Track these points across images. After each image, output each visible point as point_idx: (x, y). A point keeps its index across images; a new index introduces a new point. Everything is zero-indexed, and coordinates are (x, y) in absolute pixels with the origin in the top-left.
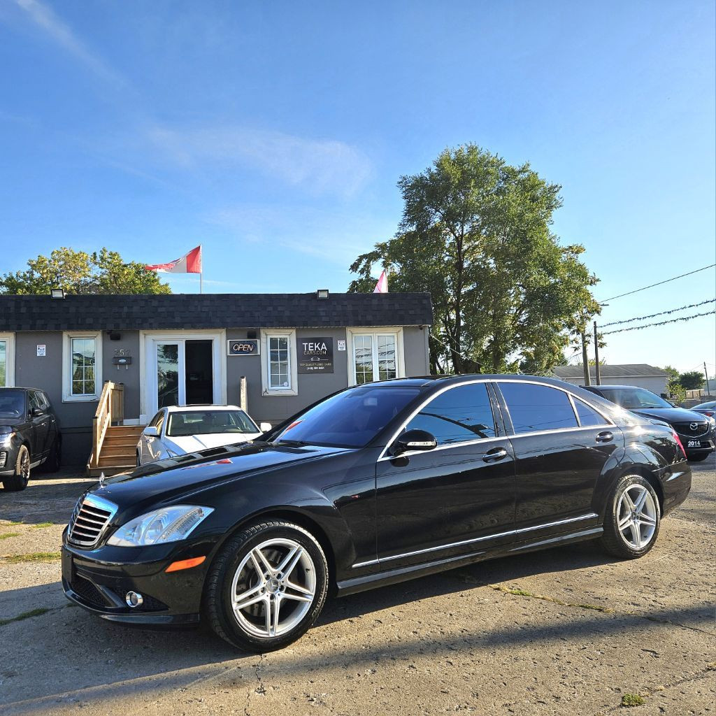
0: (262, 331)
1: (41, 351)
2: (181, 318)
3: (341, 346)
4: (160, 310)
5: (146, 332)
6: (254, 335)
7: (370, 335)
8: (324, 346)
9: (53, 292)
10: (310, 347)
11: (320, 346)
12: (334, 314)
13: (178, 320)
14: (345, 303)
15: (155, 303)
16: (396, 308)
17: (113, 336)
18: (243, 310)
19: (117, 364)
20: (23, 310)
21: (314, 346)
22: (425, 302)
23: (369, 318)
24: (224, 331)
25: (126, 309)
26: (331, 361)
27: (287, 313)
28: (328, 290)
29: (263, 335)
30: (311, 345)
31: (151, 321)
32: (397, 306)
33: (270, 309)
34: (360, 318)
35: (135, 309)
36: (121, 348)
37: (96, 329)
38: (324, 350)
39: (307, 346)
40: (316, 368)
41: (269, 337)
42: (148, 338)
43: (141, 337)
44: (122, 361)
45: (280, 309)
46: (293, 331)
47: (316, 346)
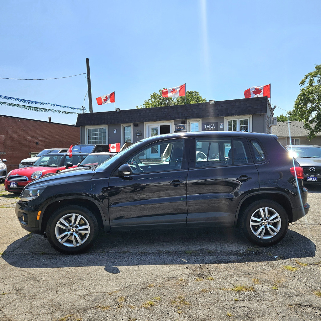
0: (187, 120)
1: (115, 131)
3: (221, 125)
4: (150, 114)
5: (146, 123)
6: (184, 122)
7: (236, 120)
9: (117, 110)
11: (212, 126)
13: (155, 118)
14: (223, 105)
15: (148, 111)
16: (247, 106)
17: (136, 125)
18: (179, 112)
19: (137, 136)
20: (109, 117)
23: (233, 112)
24: (173, 121)
25: (139, 114)
27: (197, 112)
28: (214, 100)
29: (188, 122)
30: (208, 126)
31: (146, 118)
33: (190, 111)
34: (229, 112)
35: (142, 114)
36: (138, 129)
37: (130, 122)
38: (213, 128)
39: (206, 126)
41: (190, 123)
42: (147, 125)
43: (145, 125)
44: (138, 134)
45: (194, 110)
46: (200, 120)
47: (210, 126)
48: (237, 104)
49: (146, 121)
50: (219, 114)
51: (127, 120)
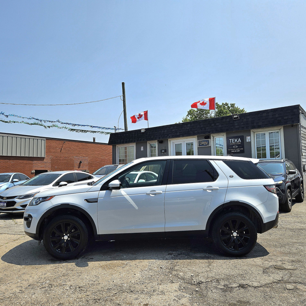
0: (211, 135)
1: (142, 149)
2: (180, 133)
3: (248, 139)
4: (173, 130)
6: (208, 137)
7: (264, 132)
8: (240, 140)
10: (233, 141)
11: (238, 140)
12: (242, 123)
13: (178, 134)
14: (248, 117)
15: (172, 128)
16: (276, 117)
17: (160, 142)
20: (136, 135)
21: (234, 140)
22: (295, 110)
23: (260, 124)
24: (196, 136)
25: (163, 132)
26: (243, 147)
27: (220, 126)
29: (212, 137)
30: (233, 140)
31: (170, 135)
32: (277, 116)
33: (213, 125)
34: (255, 124)
35: (166, 131)
36: (163, 146)
37: (155, 140)
38: (239, 142)
39: (232, 140)
40: (236, 151)
41: (215, 137)
42: (172, 141)
43: (169, 141)
44: (163, 151)
45: (217, 124)
46: (225, 134)
47: (236, 140)
48: (264, 115)
49: (170, 138)
50: (244, 127)
51: (152, 137)
